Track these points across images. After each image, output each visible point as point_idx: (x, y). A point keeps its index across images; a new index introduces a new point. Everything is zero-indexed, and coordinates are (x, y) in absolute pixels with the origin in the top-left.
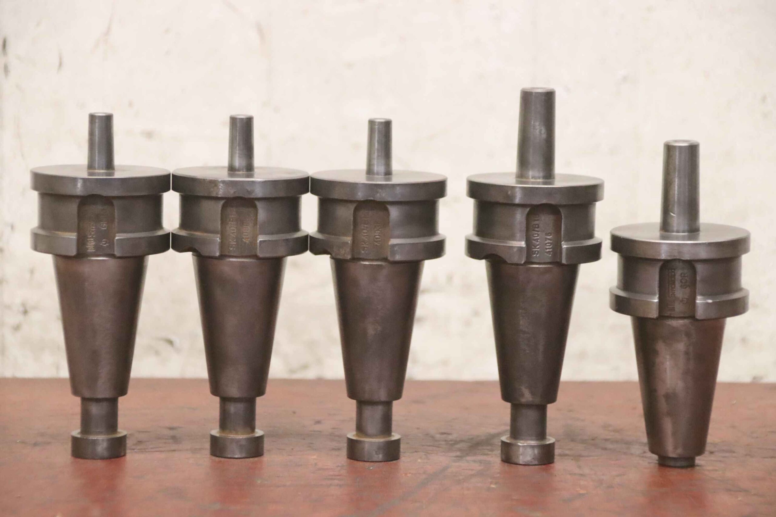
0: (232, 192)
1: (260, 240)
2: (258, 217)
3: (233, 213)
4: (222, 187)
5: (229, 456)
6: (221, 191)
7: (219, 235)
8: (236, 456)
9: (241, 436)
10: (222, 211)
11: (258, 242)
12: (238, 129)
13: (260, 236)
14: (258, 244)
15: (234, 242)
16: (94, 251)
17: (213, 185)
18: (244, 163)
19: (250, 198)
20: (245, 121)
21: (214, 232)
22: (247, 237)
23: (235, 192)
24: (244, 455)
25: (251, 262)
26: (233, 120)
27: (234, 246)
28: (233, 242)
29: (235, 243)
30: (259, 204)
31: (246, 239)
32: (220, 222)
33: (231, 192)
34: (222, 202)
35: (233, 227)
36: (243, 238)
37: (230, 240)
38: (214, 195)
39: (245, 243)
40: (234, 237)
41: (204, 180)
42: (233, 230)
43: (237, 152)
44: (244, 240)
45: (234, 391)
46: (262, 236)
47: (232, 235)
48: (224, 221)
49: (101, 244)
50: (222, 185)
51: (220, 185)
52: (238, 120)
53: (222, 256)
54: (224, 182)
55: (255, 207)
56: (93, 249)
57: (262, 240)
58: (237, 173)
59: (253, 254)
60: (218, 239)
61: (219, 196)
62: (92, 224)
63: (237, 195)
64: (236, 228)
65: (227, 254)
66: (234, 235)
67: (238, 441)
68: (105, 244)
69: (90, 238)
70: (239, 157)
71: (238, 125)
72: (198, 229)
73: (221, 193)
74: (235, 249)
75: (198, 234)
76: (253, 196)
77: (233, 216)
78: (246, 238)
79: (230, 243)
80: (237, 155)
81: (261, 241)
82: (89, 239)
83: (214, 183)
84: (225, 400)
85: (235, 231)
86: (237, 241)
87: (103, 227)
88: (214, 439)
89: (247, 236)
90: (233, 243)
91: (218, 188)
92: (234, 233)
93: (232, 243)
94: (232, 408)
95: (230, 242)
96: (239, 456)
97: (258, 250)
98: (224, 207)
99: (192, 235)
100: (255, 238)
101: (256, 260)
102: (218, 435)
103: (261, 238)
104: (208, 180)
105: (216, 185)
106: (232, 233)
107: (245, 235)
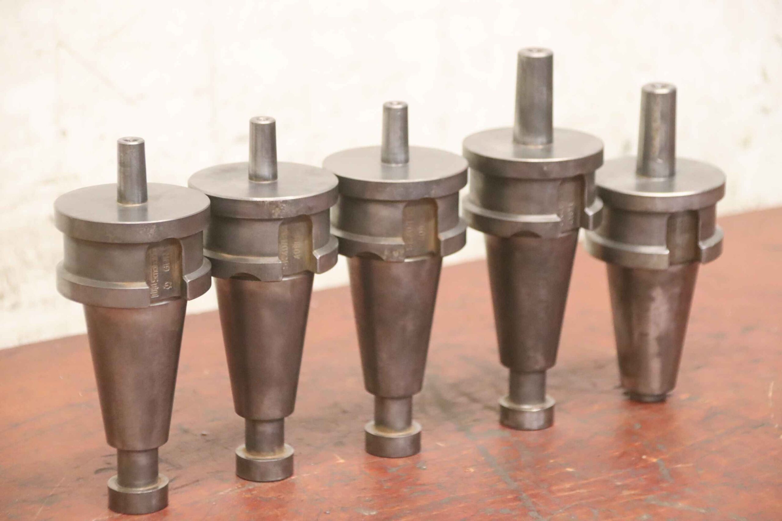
0: (294, 211)
2: (313, 232)
3: (284, 230)
6: (284, 212)
7: (277, 258)
10: (279, 231)
13: (315, 251)
14: (318, 261)
16: (158, 296)
17: (274, 206)
19: (307, 215)
21: (272, 255)
22: (300, 253)
23: (297, 212)
28: (284, 261)
29: (286, 261)
30: (314, 220)
31: (298, 256)
32: (278, 244)
34: (280, 223)
35: (285, 245)
36: (294, 255)
38: (274, 216)
39: (297, 259)
40: (286, 256)
42: (285, 248)
44: (296, 257)
46: (318, 251)
47: (284, 254)
49: (164, 288)
50: (284, 205)
54: (287, 202)
55: (310, 223)
56: (157, 294)
59: (305, 269)
60: (280, 262)
61: (282, 217)
62: (155, 268)
63: (299, 214)
64: (288, 246)
68: (168, 287)
69: (154, 283)
74: (287, 268)
77: (284, 234)
78: (297, 254)
82: (153, 285)
83: (276, 204)
86: (288, 260)
87: (166, 270)
91: (279, 209)
92: (287, 251)
97: (318, 266)
101: (306, 276)
104: (268, 202)
105: (277, 206)
106: (284, 252)
107: (296, 251)
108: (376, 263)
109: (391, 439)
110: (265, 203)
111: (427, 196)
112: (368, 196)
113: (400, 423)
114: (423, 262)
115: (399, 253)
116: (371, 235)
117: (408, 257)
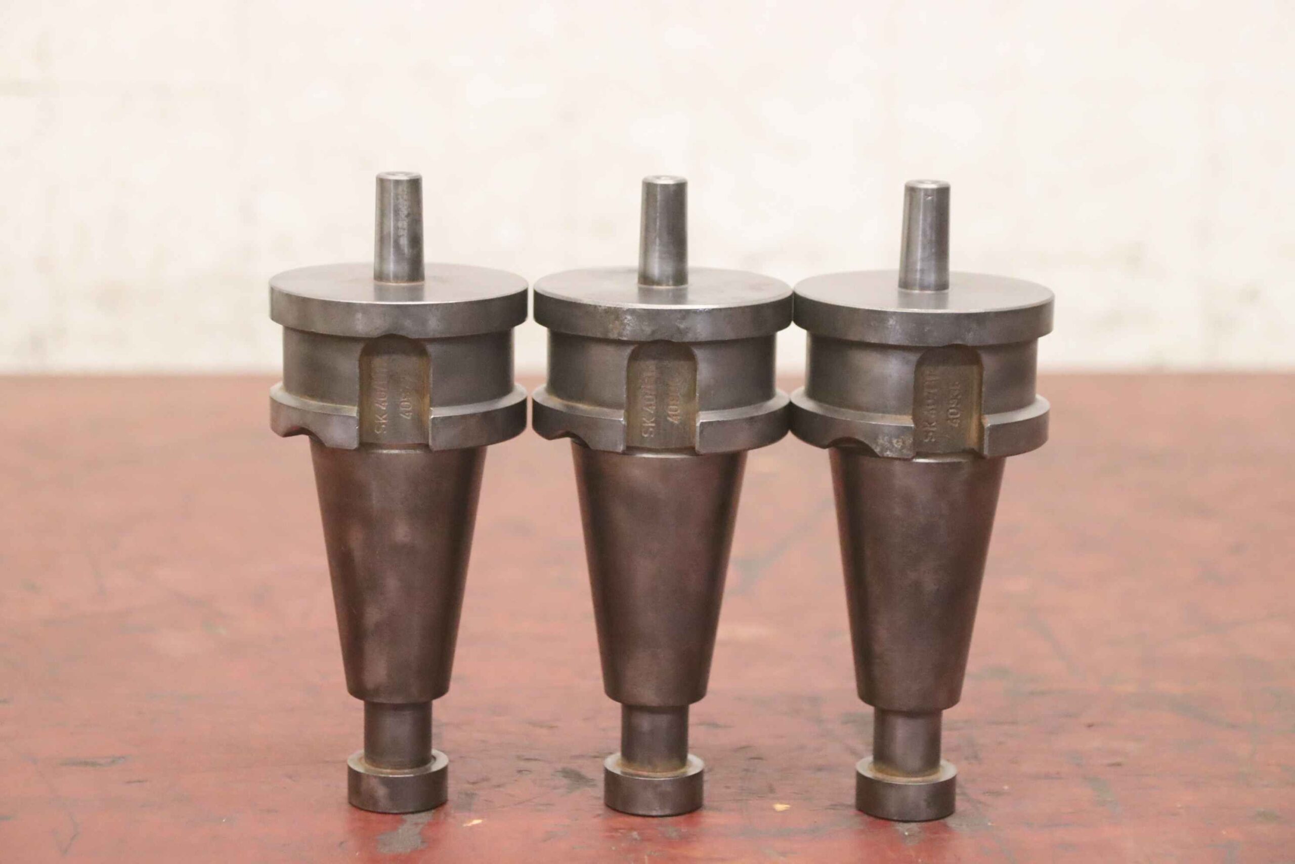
0: (648, 330)
1: (701, 421)
2: (698, 377)
3: (649, 369)
4: (629, 321)
5: (640, 812)
6: (629, 329)
7: (622, 412)
8: (654, 813)
9: (662, 775)
10: (629, 366)
11: (698, 424)
12: (658, 204)
13: (700, 412)
14: (698, 430)
15: (652, 422)
17: (613, 317)
18: (669, 269)
19: (684, 343)
20: (672, 189)
21: (616, 405)
22: (676, 413)
23: (653, 332)
24: (668, 812)
25: (682, 460)
26: (650, 189)
27: (651, 429)
28: (648, 423)
29: (653, 425)
30: (699, 353)
31: (674, 417)
32: (625, 387)
33: (646, 331)
34: (628, 351)
35: (651, 395)
36: (668, 415)
37: (644, 419)
38: (613, 335)
39: (672, 424)
40: (650, 414)
41: (595, 307)
42: (649, 400)
43: (657, 248)
44: (670, 419)
45: (648, 694)
46: (704, 412)
47: (648, 410)
48: (632, 382)
50: (629, 317)
51: (626, 318)
52: (658, 189)
53: (630, 450)
54: (632, 312)
55: (691, 358)
57: (705, 421)
58: (655, 287)
59: (688, 444)
60: (622, 419)
61: (625, 339)
63: (658, 337)
64: (656, 396)
65: (638, 445)
66: (651, 409)
67: (655, 786)
70: (661, 258)
71: (659, 197)
72: (581, 398)
73: (628, 332)
74: (652, 436)
75: (583, 407)
76: (689, 338)
77: (649, 374)
78: (674, 415)
79: (644, 425)
80: (657, 254)
81: (702, 424)
83: (615, 313)
84: (630, 710)
85: (652, 403)
86: (656, 422)
88: (611, 779)
89: (676, 411)
90: (650, 425)
91: (622, 324)
92: (651, 405)
93: (647, 425)
94: (645, 723)
95: (645, 422)
96: (659, 813)
97: (697, 439)
98: (633, 357)
99: (572, 407)
100: (690, 417)
101: (691, 457)
102: (618, 771)
103: (704, 417)
104: (603, 308)
105: (617, 318)
106: (648, 406)
107: (671, 410)
108: (867, 463)
109: (891, 786)
110: (598, 309)
111: (959, 342)
112: (853, 336)
113: (914, 761)
114: (954, 466)
115: (904, 443)
116: (858, 407)
117: (919, 455)
